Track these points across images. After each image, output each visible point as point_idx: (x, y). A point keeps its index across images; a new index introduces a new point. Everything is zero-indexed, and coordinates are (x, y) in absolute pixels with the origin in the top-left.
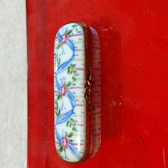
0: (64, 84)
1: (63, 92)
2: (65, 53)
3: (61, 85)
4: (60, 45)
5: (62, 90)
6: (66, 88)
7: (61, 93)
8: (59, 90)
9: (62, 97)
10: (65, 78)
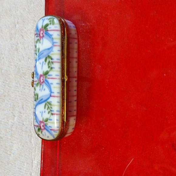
0: (40, 85)
1: (42, 78)
2: (40, 112)
3: (44, 84)
4: (45, 121)
5: (43, 79)
6: (39, 81)
7: (43, 78)
8: (46, 80)
9: (43, 74)
10: (40, 90)
